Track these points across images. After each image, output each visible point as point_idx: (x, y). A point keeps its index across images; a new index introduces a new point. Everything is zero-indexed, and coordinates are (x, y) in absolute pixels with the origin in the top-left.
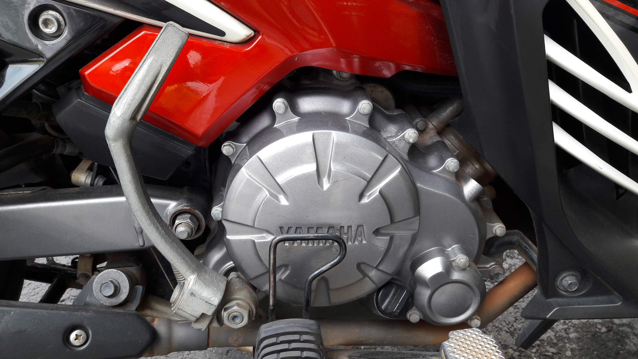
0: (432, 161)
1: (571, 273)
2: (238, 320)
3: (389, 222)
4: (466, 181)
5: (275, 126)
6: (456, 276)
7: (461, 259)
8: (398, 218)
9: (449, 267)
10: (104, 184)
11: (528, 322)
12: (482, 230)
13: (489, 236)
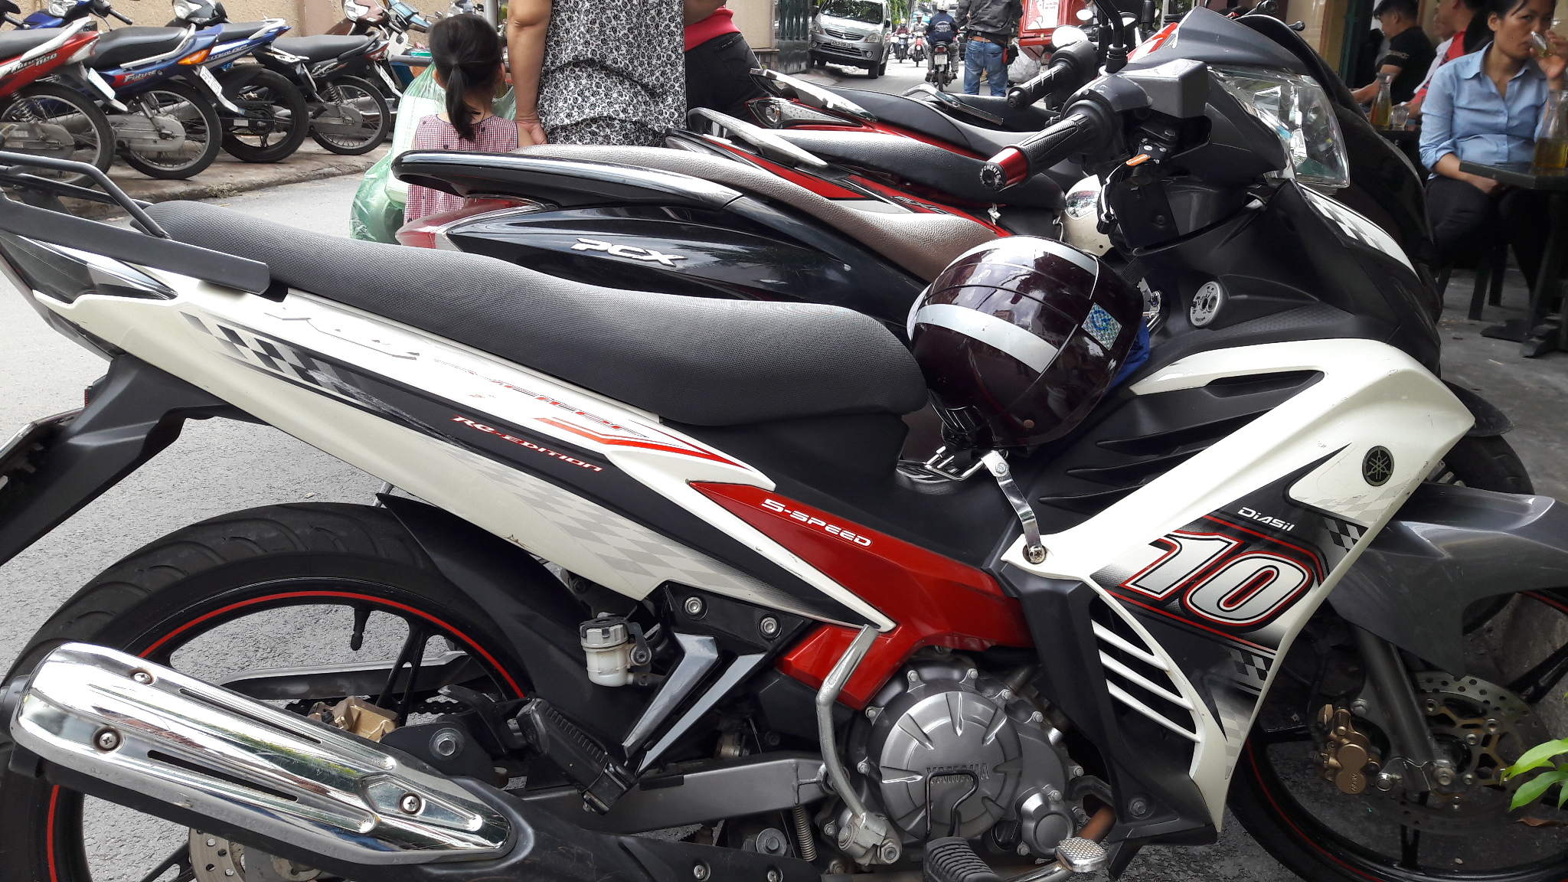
0: (1022, 715)
1: (1138, 799)
2: (892, 855)
3: (1003, 761)
4: (1049, 730)
5: (909, 691)
6: (1053, 808)
7: (1055, 794)
8: (1009, 758)
9: (1045, 799)
10: (750, 754)
11: (1113, 846)
12: (1066, 773)
13: (1071, 777)
